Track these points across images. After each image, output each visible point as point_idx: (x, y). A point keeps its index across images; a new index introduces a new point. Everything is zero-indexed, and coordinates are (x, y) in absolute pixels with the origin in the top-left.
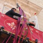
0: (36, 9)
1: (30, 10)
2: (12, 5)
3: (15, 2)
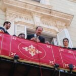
1: (55, 22)
2: (27, 19)
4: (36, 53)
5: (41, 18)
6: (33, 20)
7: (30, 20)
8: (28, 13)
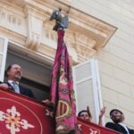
0: (97, 32)
2: (14, 21)
3: (23, 11)
4: (21, 128)
5: (44, 22)
6: (27, 24)
7: (19, 24)
8: (18, 5)
